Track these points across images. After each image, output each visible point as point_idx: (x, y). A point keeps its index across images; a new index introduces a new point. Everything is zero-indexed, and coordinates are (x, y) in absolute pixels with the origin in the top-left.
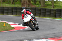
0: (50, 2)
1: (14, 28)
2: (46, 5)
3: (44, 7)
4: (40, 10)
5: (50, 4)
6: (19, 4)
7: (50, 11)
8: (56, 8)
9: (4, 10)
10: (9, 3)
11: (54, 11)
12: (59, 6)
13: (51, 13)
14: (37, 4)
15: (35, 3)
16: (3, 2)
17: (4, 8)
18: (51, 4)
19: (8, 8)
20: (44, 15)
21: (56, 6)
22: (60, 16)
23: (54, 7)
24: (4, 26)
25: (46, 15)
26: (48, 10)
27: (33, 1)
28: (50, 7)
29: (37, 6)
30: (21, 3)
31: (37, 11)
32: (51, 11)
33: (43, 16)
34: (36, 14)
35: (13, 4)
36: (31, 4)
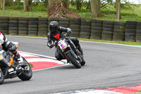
0: (111, 6)
1: (31, 65)
2: (103, 12)
3: (98, 16)
4: (90, 24)
5: (111, 10)
6: (42, 10)
8: (125, 20)
9: (8, 23)
10: (19, 9)
11: (121, 27)
12: (132, 15)
13: (115, 30)
15: (78, 8)
16: (6, 5)
17: (8, 19)
18: (114, 10)
19: (17, 19)
20: (99, 36)
21: (125, 15)
22: (134, 38)
23: (120, 18)
25: (103, 35)
26: (108, 23)
28: (112, 18)
29: (82, 15)
30: (46, 9)
31: (82, 26)
32: (115, 26)
34: (81, 33)
35: (28, 10)
36: (70, 9)
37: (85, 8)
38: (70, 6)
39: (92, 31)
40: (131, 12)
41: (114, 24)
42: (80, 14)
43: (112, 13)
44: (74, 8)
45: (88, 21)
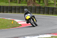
0: (52, 1)
2: (49, 4)
4: (44, 8)
5: (52, 3)
6: (25, 3)
7: (53, 9)
9: (12, 8)
10: (16, 3)
11: (56, 9)
13: (54, 11)
16: (10, 1)
17: (12, 7)
19: (15, 7)
23: (56, 6)
24: (12, 23)
25: (49, 13)
26: (51, 8)
27: (37, 1)
28: (52, 6)
29: (41, 5)
30: (27, 3)
31: (41, 9)
33: (46, 14)
34: (41, 12)
35: (19, 3)
36: (36, 3)
37: (42, 2)
38: (36, 1)
39: (45, 11)
41: (53, 8)
42: (40, 4)
43: (53, 4)
44: (38, 2)
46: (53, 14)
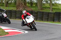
0: (48, 5)
1: (8, 33)
2: (43, 8)
3: (41, 9)
6: (13, 7)
8: (54, 11)
11: (52, 15)
12: (58, 9)
14: (34, 7)
20: (42, 19)
21: (54, 9)
22: (59, 20)
23: (52, 11)
26: (46, 13)
27: (29, 4)
28: (48, 10)
29: (33, 9)
30: (16, 6)
32: (49, 14)
35: (6, 6)
36: (27, 6)
37: (35, 6)
39: (38, 16)
40: (57, 8)
41: (49, 13)
43: (48, 8)
45: (36, 12)
46: (48, 20)
